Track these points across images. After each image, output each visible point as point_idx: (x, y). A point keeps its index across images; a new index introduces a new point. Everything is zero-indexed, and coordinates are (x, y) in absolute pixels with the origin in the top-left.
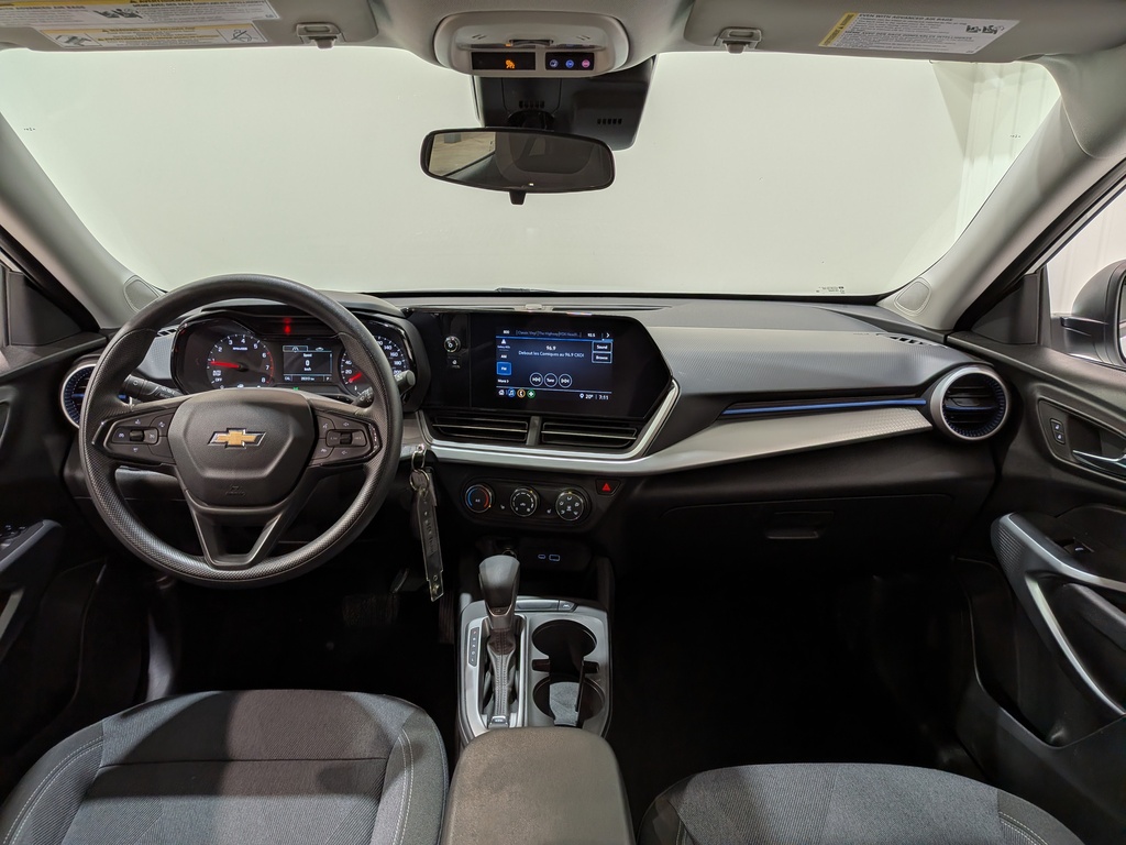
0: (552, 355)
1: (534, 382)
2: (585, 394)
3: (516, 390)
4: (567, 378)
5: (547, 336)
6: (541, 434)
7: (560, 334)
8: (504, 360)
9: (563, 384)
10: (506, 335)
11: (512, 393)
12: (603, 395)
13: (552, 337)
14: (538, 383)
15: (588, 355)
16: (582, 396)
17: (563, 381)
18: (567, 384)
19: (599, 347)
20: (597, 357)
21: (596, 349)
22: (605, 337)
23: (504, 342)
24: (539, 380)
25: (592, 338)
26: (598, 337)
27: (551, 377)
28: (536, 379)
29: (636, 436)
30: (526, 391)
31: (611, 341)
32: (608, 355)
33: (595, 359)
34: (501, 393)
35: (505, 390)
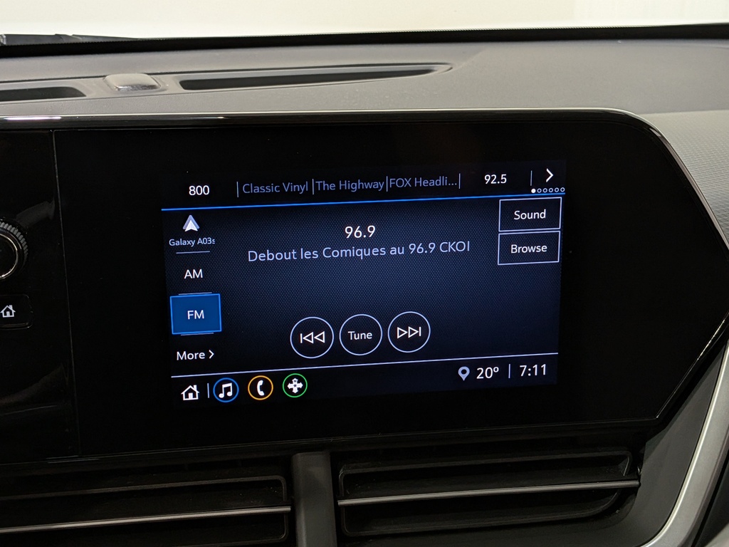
0: (362, 253)
1: (306, 348)
2: (474, 367)
3: (242, 381)
4: (416, 322)
5: (347, 195)
6: (338, 509)
7: (390, 182)
8: (194, 285)
9: (405, 342)
10: (199, 200)
11: (227, 391)
12: (530, 362)
13: (362, 194)
14: (318, 347)
15: (485, 243)
16: (464, 373)
17: (401, 333)
18: (416, 341)
19: (519, 216)
20: (515, 249)
21: (510, 222)
22: (540, 183)
23: (191, 225)
24: (321, 337)
25: (499, 189)
26: (517, 185)
27: (360, 326)
28: (310, 338)
29: (634, 473)
30: (278, 378)
31: (558, 193)
32: (548, 240)
33: (507, 255)
34: (191, 394)
35: (201, 384)
